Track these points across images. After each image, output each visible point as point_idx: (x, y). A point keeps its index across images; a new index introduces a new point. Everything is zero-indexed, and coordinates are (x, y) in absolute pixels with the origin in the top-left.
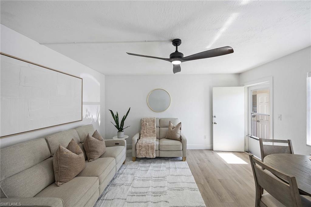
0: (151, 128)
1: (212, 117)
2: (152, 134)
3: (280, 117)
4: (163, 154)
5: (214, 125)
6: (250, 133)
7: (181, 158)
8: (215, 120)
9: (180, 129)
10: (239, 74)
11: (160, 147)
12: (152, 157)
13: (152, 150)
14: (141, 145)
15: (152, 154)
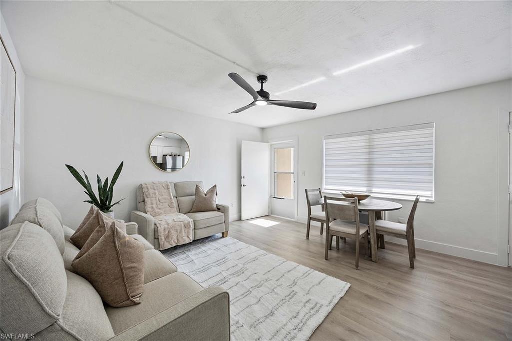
0: (165, 199)
1: (240, 178)
2: (169, 209)
3: (304, 174)
4: (201, 234)
5: (243, 188)
6: (273, 194)
7: (220, 235)
8: (244, 182)
9: (217, 195)
10: (263, 129)
11: (197, 224)
12: (188, 242)
13: (187, 231)
14: (166, 226)
15: (188, 237)
